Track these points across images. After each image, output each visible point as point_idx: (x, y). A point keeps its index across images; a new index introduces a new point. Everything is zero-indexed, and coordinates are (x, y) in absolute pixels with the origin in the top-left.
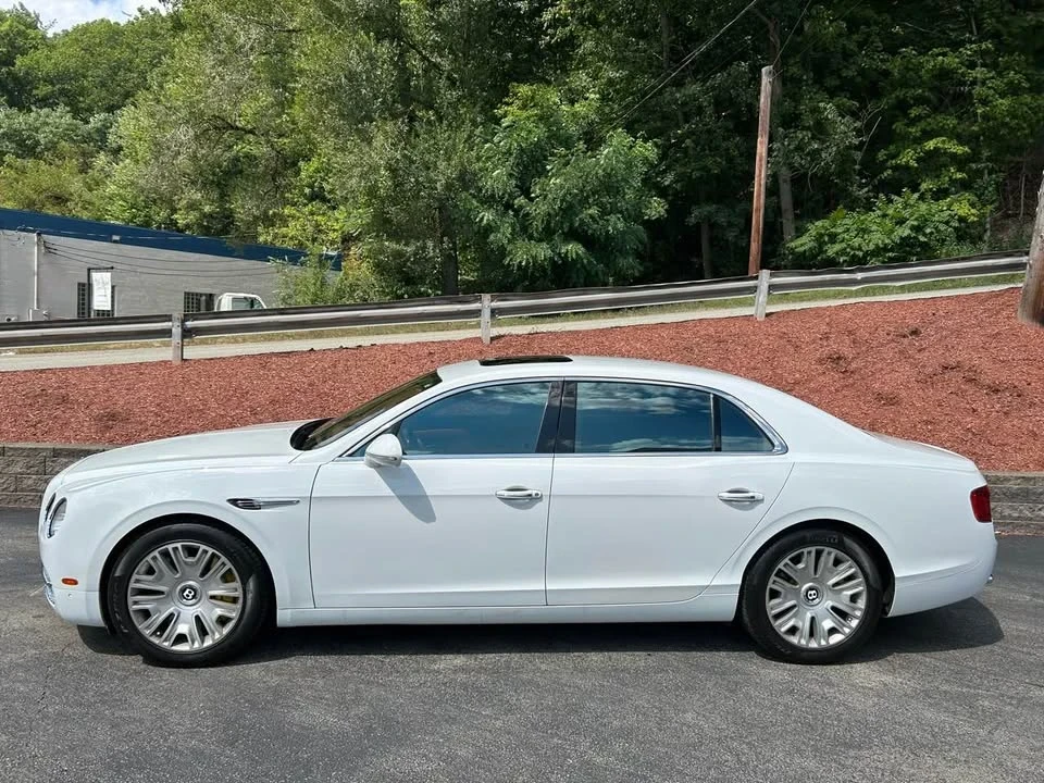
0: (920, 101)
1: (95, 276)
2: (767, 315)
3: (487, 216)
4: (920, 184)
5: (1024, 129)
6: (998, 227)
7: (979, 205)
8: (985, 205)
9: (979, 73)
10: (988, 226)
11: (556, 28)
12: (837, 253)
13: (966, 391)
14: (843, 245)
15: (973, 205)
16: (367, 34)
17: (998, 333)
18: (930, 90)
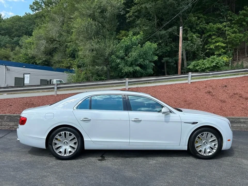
0: (214, 35)
1: (25, 75)
2: (191, 82)
3: (118, 61)
4: (215, 53)
5: (238, 41)
6: (232, 63)
7: (229, 58)
8: (230, 58)
9: (227, 28)
10: (230, 62)
11: (130, 18)
12: (198, 69)
13: (240, 99)
14: (200, 67)
15: (227, 58)
16: (90, 19)
17: (245, 86)
18: (216, 32)
